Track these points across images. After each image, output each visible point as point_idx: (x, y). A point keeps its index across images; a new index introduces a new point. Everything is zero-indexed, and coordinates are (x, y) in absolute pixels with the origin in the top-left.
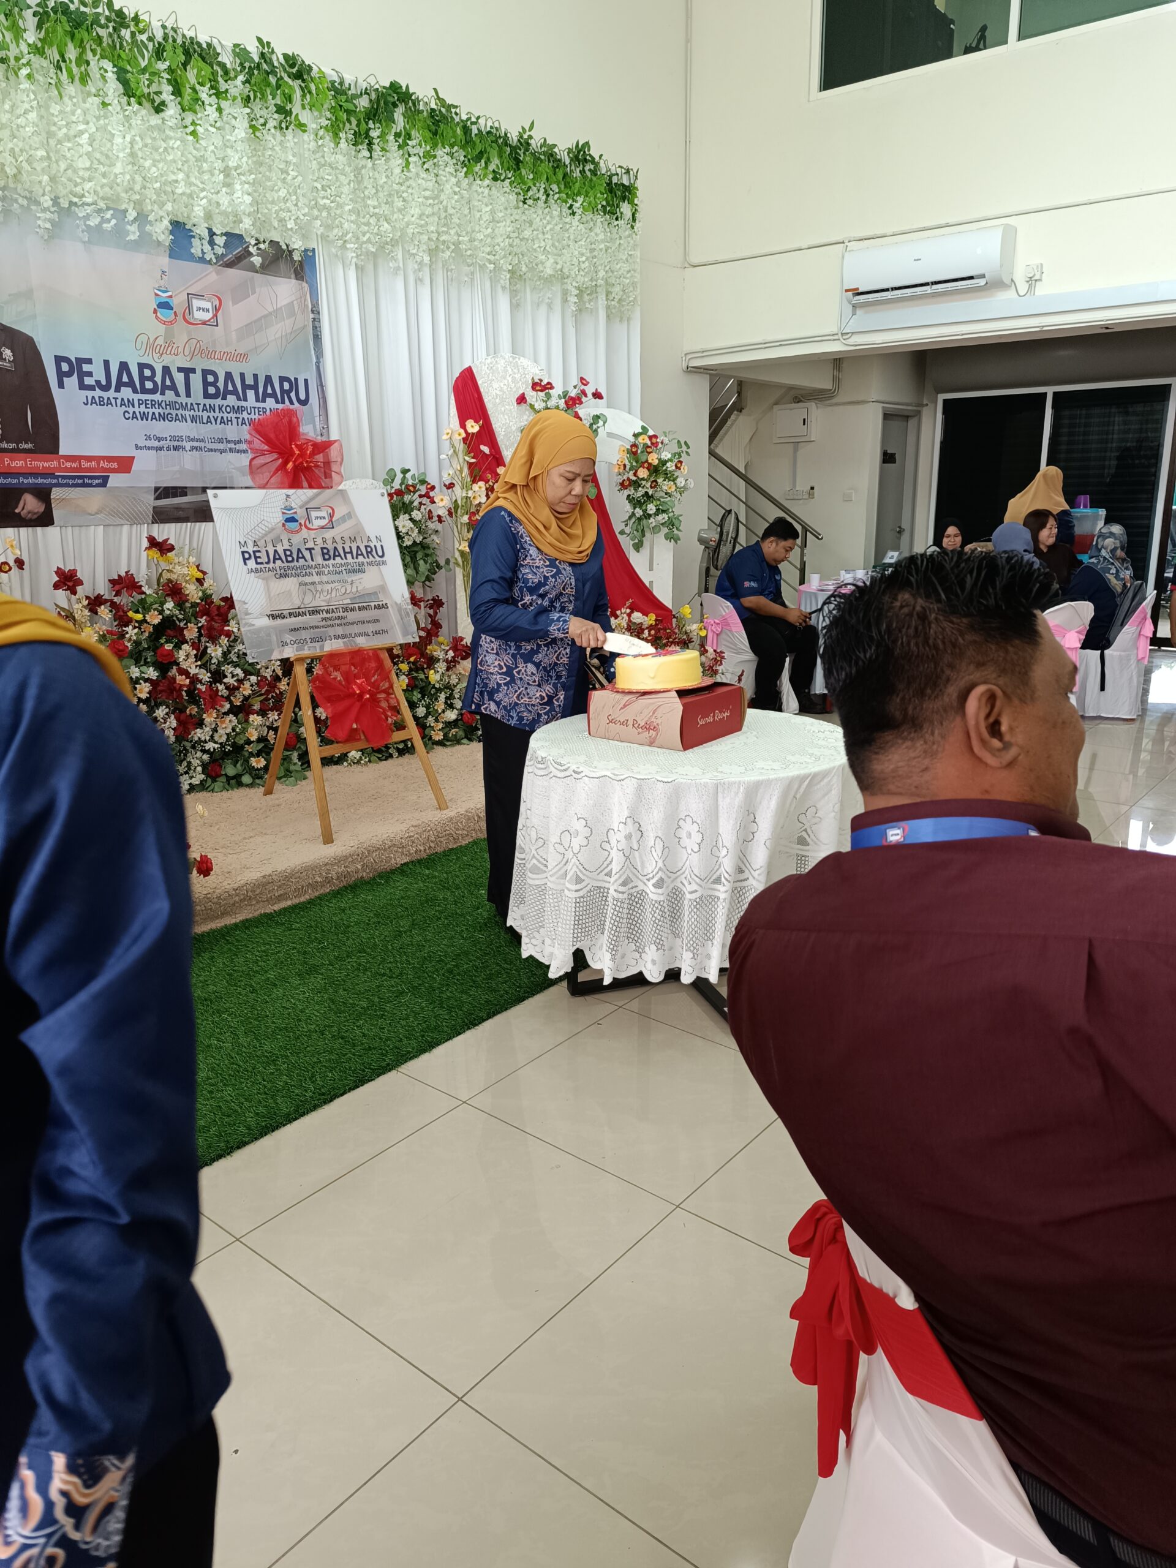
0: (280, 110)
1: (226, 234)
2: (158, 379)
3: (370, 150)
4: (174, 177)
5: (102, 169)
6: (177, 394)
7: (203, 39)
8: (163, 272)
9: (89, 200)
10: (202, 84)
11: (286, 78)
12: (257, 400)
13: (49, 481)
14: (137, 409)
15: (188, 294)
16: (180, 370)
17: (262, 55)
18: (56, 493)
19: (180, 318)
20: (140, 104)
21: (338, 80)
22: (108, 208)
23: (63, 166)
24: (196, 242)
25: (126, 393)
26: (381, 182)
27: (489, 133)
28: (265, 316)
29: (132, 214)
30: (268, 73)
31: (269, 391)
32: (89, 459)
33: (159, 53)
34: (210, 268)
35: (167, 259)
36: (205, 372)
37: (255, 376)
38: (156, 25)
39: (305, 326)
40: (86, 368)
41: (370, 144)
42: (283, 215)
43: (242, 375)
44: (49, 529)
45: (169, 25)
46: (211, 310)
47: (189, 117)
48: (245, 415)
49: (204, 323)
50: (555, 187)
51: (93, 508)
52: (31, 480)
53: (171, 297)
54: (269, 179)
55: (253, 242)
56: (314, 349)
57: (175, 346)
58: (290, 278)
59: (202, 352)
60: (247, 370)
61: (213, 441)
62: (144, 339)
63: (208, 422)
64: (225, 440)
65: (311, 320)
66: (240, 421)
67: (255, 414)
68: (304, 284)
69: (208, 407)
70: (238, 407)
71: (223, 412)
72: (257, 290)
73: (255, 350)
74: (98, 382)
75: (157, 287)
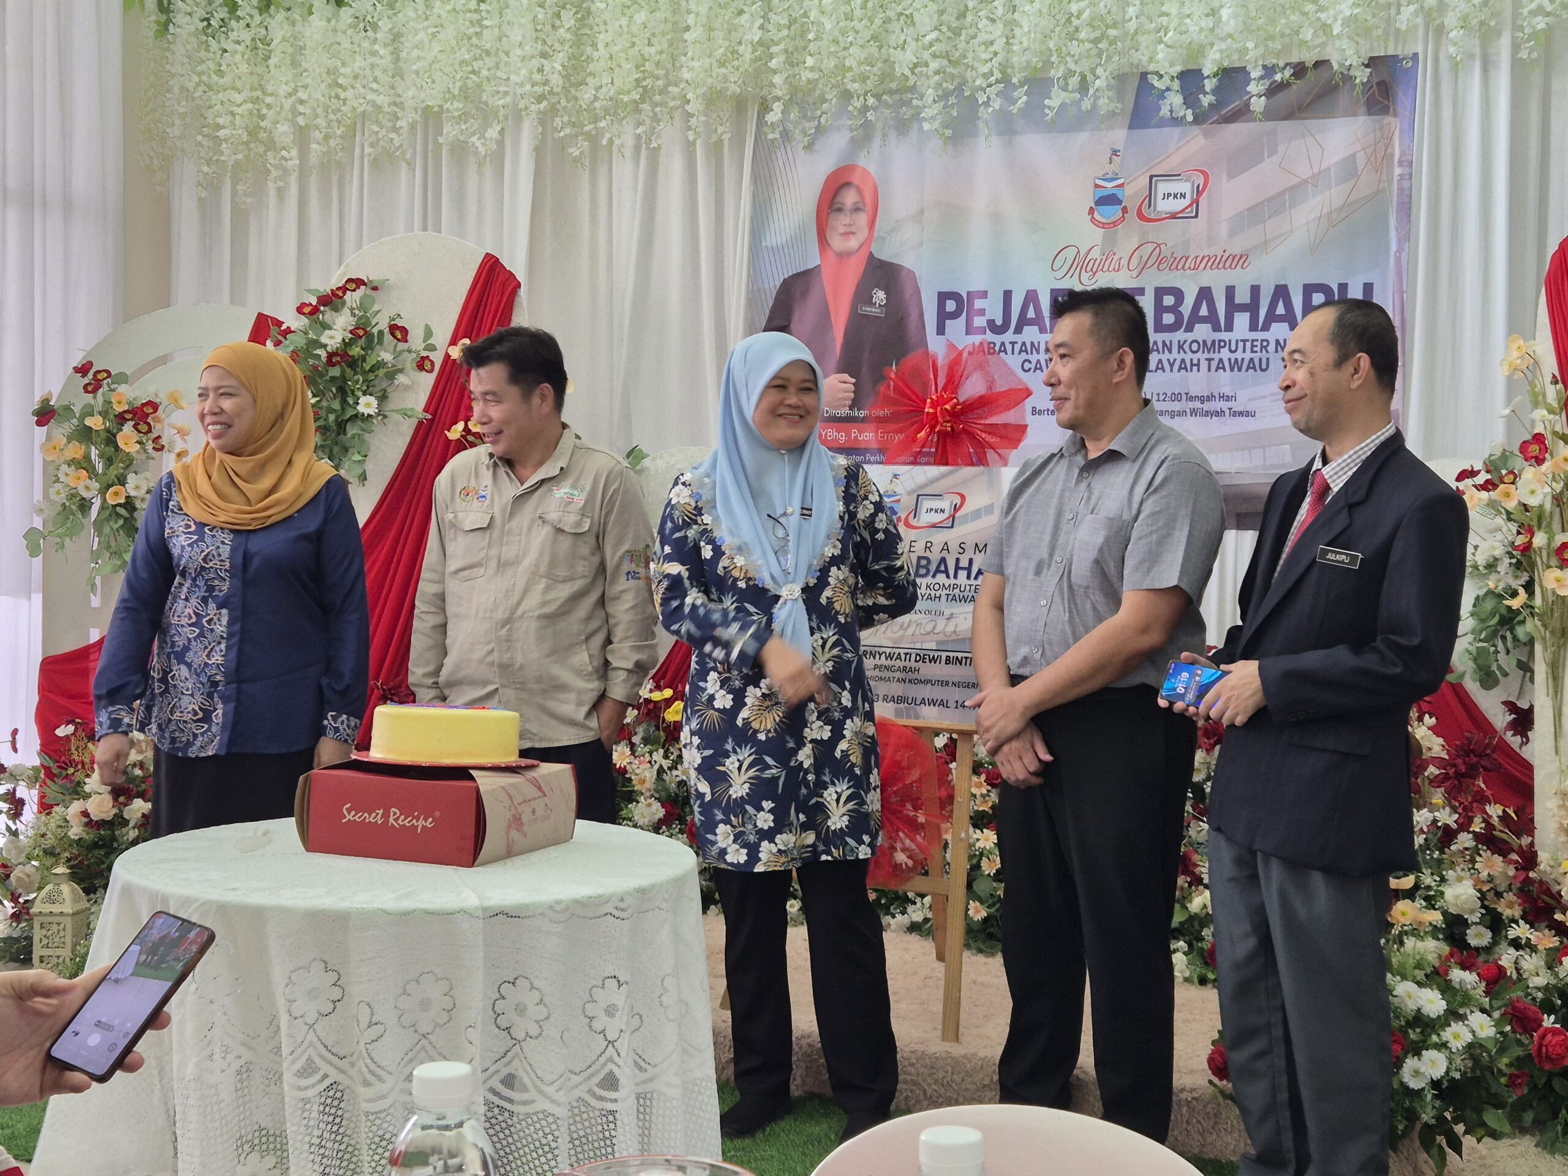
8: (1115, 152)
12: (1253, 327)
19: (1132, 214)
24: (1163, 98)
25: (1030, 333)
28: (1292, 189)
31: (1280, 310)
34: (1196, 130)
35: (1125, 131)
36: (1160, 292)
37: (1255, 290)
39: (1378, 192)
40: (978, 304)
43: (1230, 291)
46: (1188, 196)
48: (1225, 354)
49: (1174, 216)
53: (1122, 185)
55: (1259, 74)
56: (1397, 229)
57: (1116, 258)
58: (1355, 115)
59: (1162, 260)
60: (1242, 280)
61: (1161, 398)
62: (1070, 253)
63: (1157, 368)
64: (1184, 396)
65: (1396, 178)
66: (1214, 364)
67: (1244, 351)
68: (1389, 119)
69: (1160, 345)
70: (1214, 342)
71: (1185, 352)
72: (1280, 149)
73: (1264, 246)
74: (991, 323)
75: (1100, 175)
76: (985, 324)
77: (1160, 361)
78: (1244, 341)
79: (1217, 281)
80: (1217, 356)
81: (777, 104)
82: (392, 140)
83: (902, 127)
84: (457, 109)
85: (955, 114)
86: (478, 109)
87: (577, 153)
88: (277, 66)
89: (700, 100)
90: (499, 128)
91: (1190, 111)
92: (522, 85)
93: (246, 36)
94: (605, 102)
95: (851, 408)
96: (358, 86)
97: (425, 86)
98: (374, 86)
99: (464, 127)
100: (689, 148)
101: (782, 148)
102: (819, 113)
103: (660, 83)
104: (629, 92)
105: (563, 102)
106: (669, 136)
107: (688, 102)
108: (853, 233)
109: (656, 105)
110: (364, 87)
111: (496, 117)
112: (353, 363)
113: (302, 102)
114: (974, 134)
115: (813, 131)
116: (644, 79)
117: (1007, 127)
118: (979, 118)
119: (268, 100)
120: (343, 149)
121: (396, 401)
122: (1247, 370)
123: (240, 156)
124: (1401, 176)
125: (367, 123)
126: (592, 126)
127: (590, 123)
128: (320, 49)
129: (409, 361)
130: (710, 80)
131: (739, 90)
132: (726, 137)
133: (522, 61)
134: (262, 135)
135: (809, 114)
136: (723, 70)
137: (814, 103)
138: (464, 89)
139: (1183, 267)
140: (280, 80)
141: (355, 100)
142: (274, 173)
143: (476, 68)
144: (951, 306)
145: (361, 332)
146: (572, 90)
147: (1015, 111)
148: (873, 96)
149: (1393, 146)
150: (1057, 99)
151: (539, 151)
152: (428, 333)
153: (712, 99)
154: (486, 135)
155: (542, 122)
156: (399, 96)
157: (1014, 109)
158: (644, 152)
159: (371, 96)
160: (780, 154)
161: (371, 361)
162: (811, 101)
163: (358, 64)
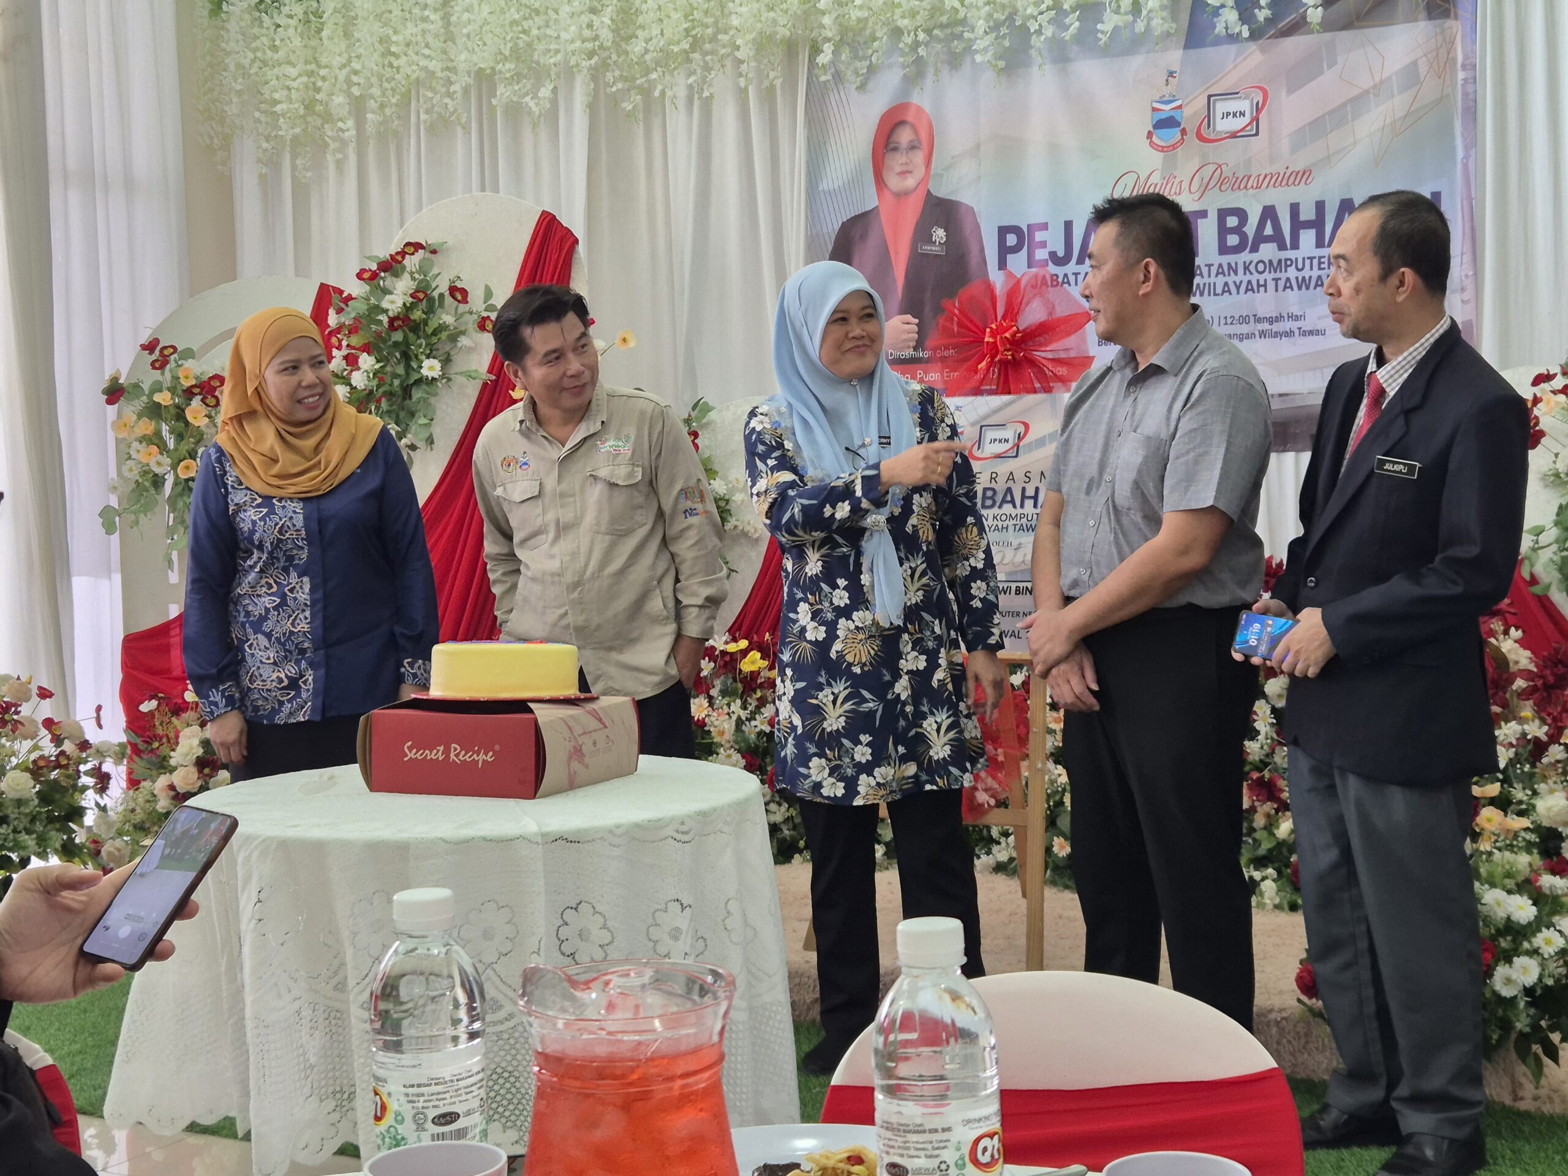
8: (1171, 74)
12: (1320, 244)
15: (1209, 97)
19: (1191, 136)
24: (1223, 15)
28: (1353, 100)
34: (1252, 47)
35: (1181, 51)
36: (1223, 214)
37: (1320, 206)
39: (1442, 99)
40: (1039, 236)
43: (1295, 209)
46: (1248, 114)
48: (1292, 273)
49: (1234, 135)
53: (1180, 107)
56: (1462, 134)
57: (1177, 181)
58: (1415, 20)
59: (1223, 181)
60: (1306, 197)
61: (1229, 321)
62: (1131, 179)
63: (1224, 292)
64: (1252, 319)
65: (1460, 83)
66: (1281, 284)
67: (1311, 269)
68: (1449, 23)
69: (1226, 268)
70: (1280, 261)
71: (1251, 273)
72: (1339, 59)
73: (1327, 161)
74: (1053, 255)
75: (1157, 98)
76: (1047, 256)
77: (1226, 284)
78: (1311, 259)
79: (1281, 199)
80: (1283, 276)
81: (827, 45)
82: (446, 104)
83: (954, 61)
84: (509, 70)
85: (1007, 43)
86: (530, 69)
87: (630, 107)
88: (330, 38)
89: (750, 45)
90: (551, 87)
91: (1245, 28)
92: (572, 41)
93: (298, 10)
94: (655, 54)
95: (915, 349)
96: (410, 52)
97: (477, 49)
98: (427, 52)
99: (517, 88)
100: (742, 93)
101: (835, 91)
102: (870, 51)
103: (710, 31)
104: (678, 42)
105: (614, 57)
106: (721, 85)
107: (738, 48)
108: (910, 172)
109: (706, 53)
110: (417, 54)
111: (549, 75)
112: (416, 328)
113: (356, 72)
114: (1027, 63)
115: (865, 71)
116: (694, 28)
117: (1060, 55)
118: (1032, 47)
119: (323, 72)
120: (399, 117)
121: (461, 363)
122: (1315, 288)
123: (297, 130)
124: (1465, 80)
125: (422, 91)
126: (644, 80)
127: (642, 77)
128: (371, 17)
129: (471, 322)
130: (759, 25)
131: (788, 34)
132: (778, 83)
133: (572, 17)
134: (319, 108)
135: (861, 53)
136: (772, 14)
137: (865, 43)
138: (515, 50)
139: (1246, 187)
140: (333, 52)
141: (408, 67)
142: (333, 146)
143: (526, 28)
144: (1011, 240)
145: (422, 295)
146: (623, 45)
147: (1067, 38)
148: (924, 31)
149: (1455, 50)
150: (1109, 22)
151: (592, 108)
152: (488, 294)
153: (763, 44)
154: (540, 95)
155: (594, 78)
156: (452, 61)
157: (1067, 35)
158: (697, 104)
159: (423, 63)
160: (833, 98)
161: (433, 324)
162: (862, 41)
163: (408, 32)
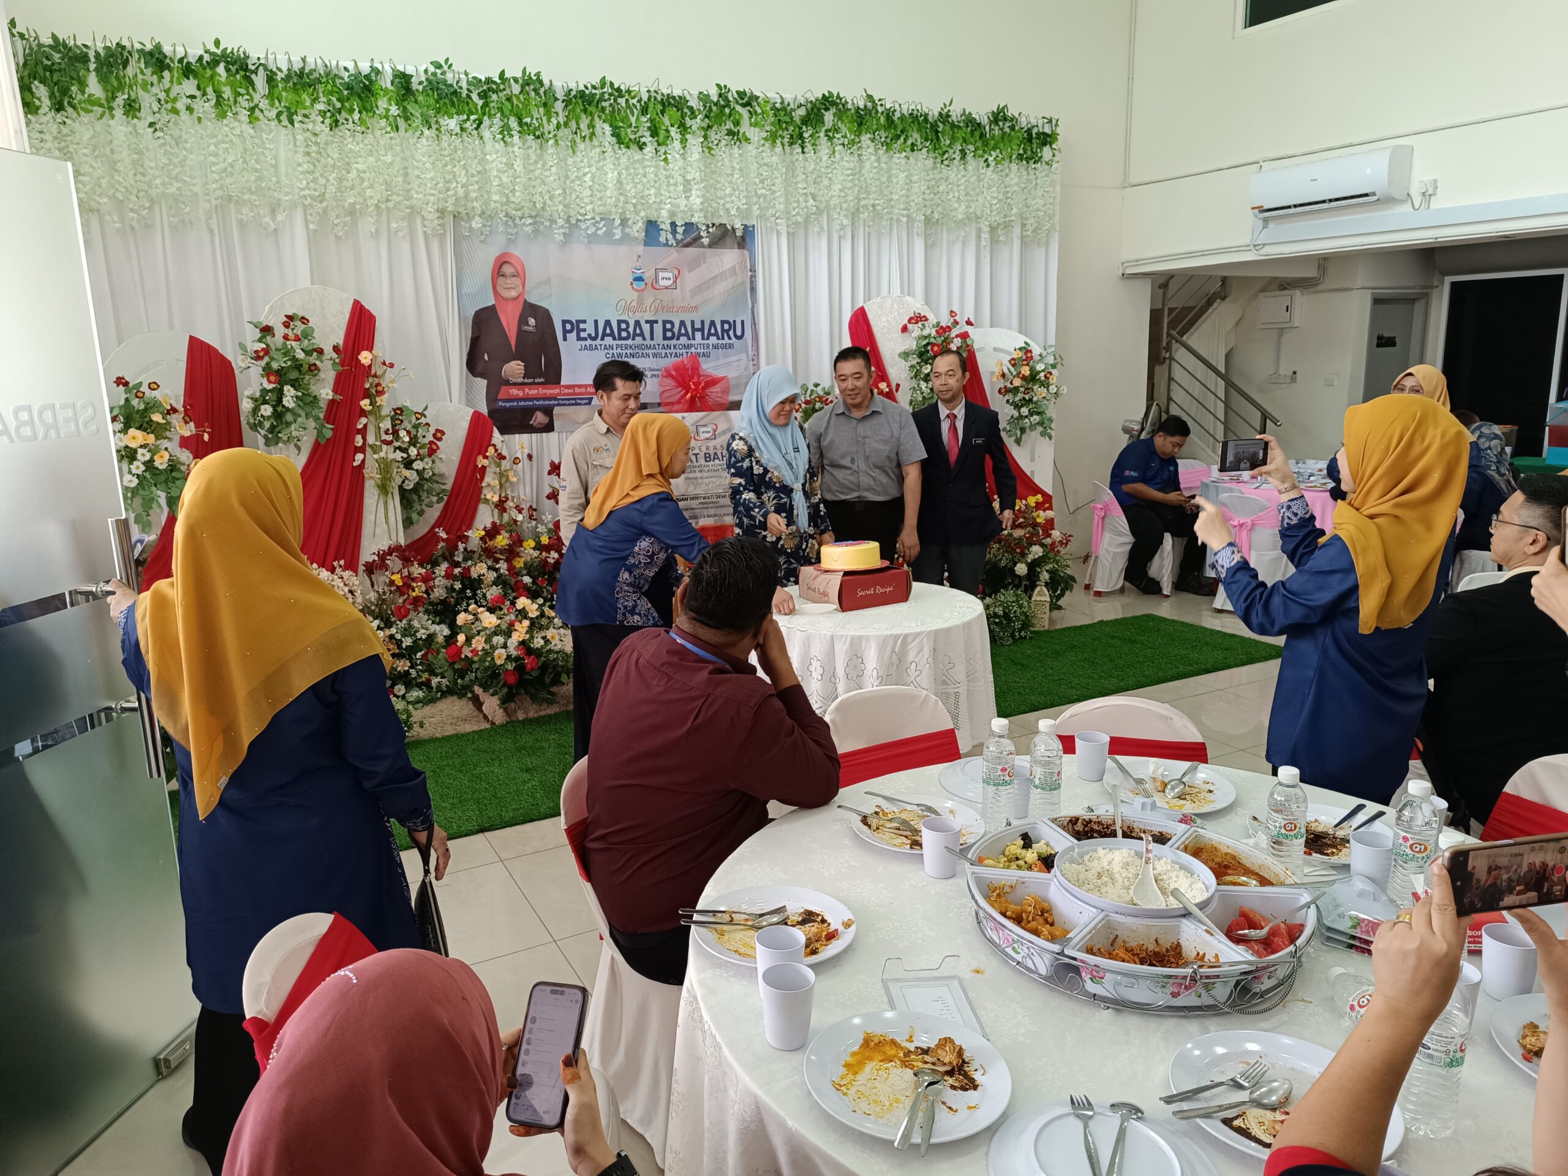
0: (730, 133)
1: (686, 224)
2: (631, 330)
3: (803, 148)
4: (647, 192)
5: (599, 195)
6: (644, 339)
7: (677, 93)
8: (639, 256)
9: (588, 217)
10: (672, 126)
11: (738, 108)
12: (703, 339)
13: (552, 402)
14: (615, 351)
15: (656, 269)
16: (647, 322)
17: (720, 95)
18: (557, 411)
19: (649, 286)
20: (628, 147)
21: (779, 101)
22: (602, 219)
23: (574, 196)
24: (663, 233)
25: (609, 340)
26: (810, 169)
27: (911, 114)
28: (713, 278)
29: (618, 222)
30: (724, 107)
31: (713, 331)
32: (580, 386)
33: (644, 111)
34: (673, 250)
35: (641, 248)
36: (665, 322)
37: (703, 322)
38: (644, 90)
39: (744, 282)
40: (582, 326)
41: (803, 142)
42: (728, 206)
43: (693, 322)
44: (551, 434)
45: (652, 90)
46: (672, 279)
47: (662, 149)
48: (693, 350)
49: (666, 288)
50: (972, 148)
51: (582, 420)
52: (541, 402)
53: (643, 272)
54: (718, 182)
55: (704, 228)
56: (750, 298)
58: (735, 249)
59: (664, 308)
60: (696, 317)
62: (623, 303)
65: (749, 277)
66: (689, 354)
67: (700, 348)
70: (688, 344)
73: (704, 303)
74: (589, 335)
75: (634, 267)
76: (587, 336)
78: (700, 344)
79: (686, 318)
80: (689, 351)
91: (673, 240)
95: (523, 378)
101: (466, 241)
122: (702, 357)
139: (673, 311)
144: (569, 327)
